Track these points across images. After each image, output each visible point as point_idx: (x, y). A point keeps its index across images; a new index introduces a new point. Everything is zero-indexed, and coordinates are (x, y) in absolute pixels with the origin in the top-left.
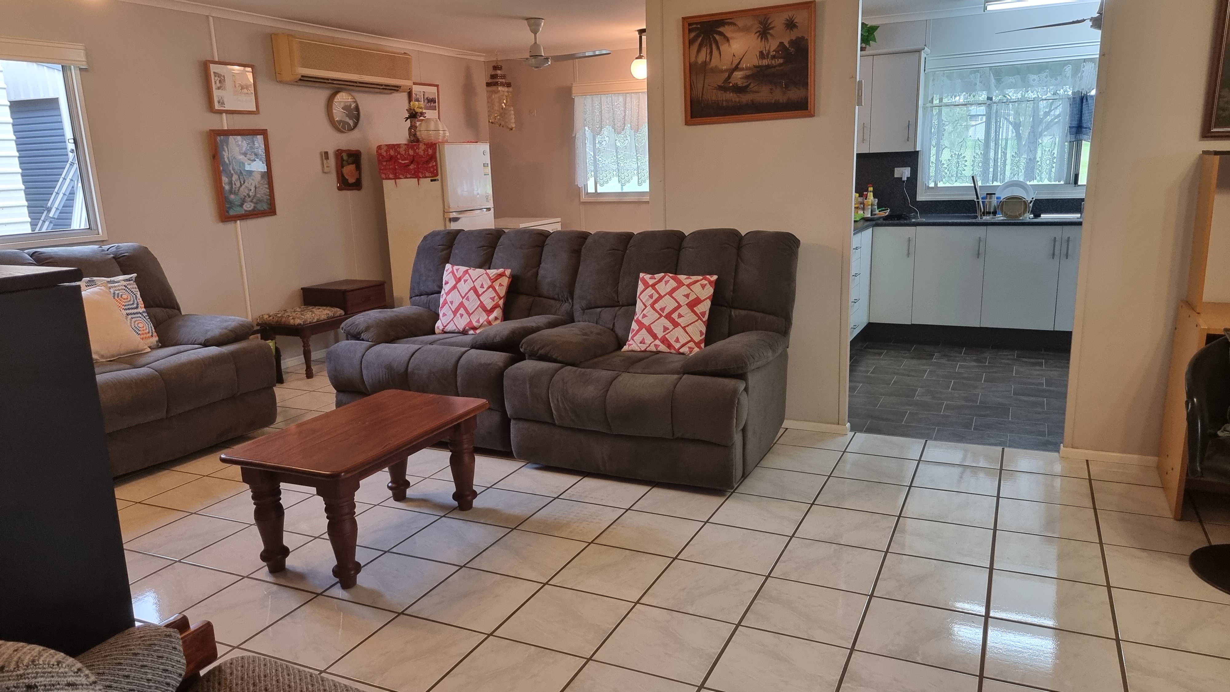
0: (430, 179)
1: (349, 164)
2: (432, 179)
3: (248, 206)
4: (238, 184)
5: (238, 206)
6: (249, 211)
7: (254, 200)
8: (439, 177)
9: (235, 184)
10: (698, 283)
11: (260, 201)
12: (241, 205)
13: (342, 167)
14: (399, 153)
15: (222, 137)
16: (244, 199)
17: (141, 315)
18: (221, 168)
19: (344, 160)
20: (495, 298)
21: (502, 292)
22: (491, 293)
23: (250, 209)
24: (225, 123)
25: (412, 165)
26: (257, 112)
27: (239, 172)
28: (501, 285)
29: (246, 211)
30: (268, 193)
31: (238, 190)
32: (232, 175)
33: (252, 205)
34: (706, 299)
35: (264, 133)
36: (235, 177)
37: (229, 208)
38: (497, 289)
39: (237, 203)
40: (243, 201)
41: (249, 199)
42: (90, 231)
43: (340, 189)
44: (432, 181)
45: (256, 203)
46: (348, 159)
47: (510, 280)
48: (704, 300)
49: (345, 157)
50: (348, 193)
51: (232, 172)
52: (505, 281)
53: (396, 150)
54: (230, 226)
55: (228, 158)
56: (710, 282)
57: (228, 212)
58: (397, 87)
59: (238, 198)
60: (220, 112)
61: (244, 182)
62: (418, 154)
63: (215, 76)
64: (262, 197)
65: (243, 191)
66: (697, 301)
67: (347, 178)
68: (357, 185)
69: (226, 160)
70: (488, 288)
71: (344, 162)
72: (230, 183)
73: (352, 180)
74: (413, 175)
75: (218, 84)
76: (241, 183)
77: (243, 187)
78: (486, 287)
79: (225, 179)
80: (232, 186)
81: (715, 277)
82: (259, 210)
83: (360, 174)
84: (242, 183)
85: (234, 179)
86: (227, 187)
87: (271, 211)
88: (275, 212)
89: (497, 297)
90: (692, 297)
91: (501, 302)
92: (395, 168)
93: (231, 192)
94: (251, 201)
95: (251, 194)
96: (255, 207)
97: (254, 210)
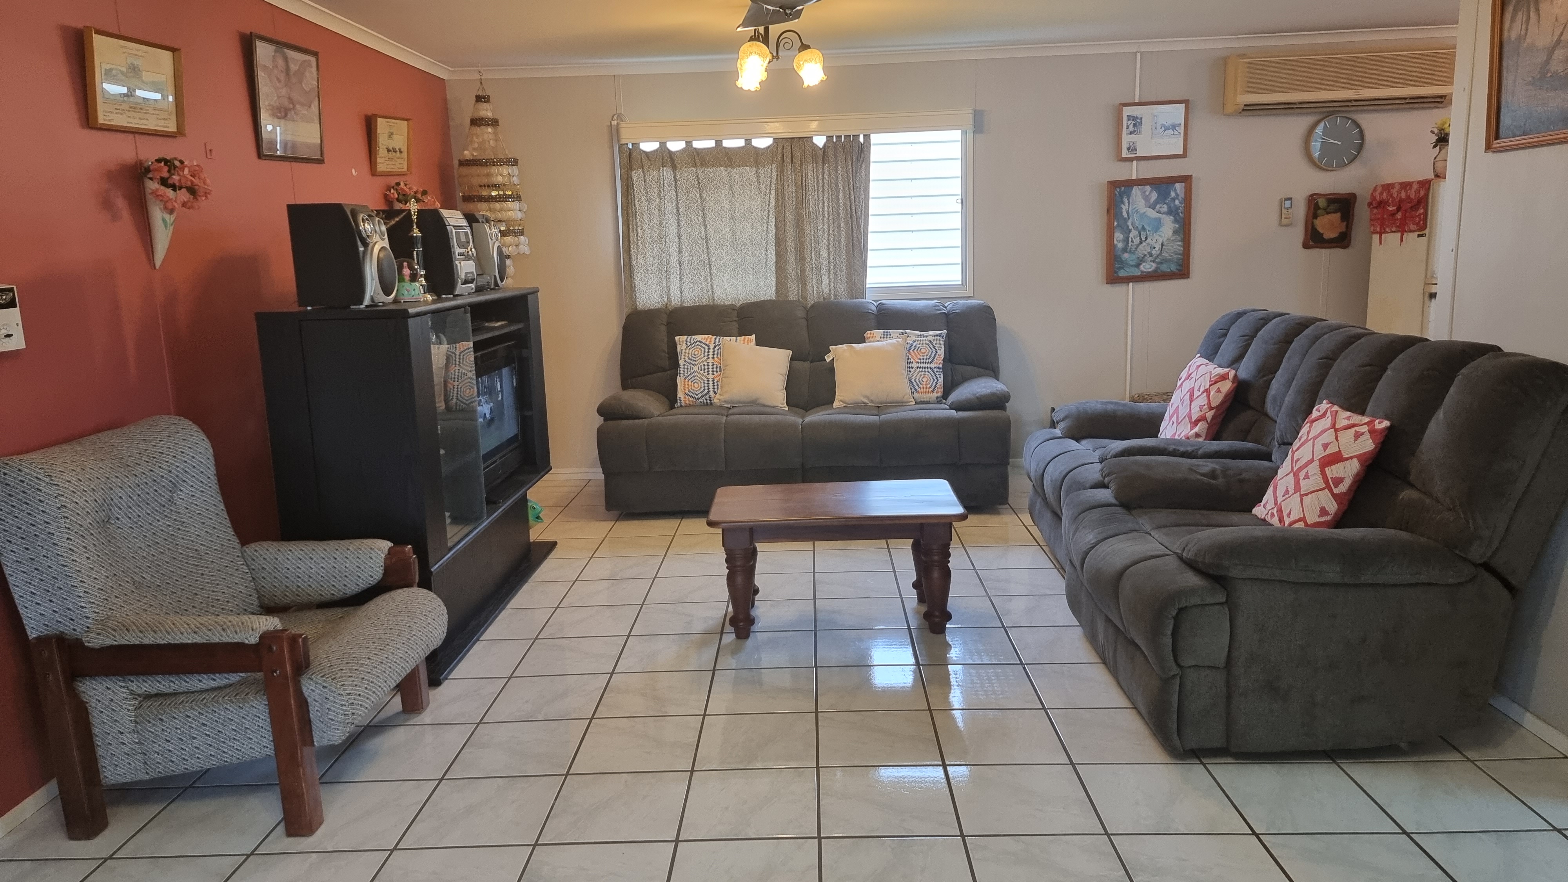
0: (1417, 233)
1: (1328, 213)
2: (1419, 233)
3: (1148, 267)
4: (1137, 241)
5: (1132, 266)
6: (1149, 272)
7: (1158, 260)
8: (1427, 232)
9: (1132, 241)
10: (1353, 430)
11: (1165, 261)
12: (1138, 266)
13: (1315, 216)
14: (1391, 196)
15: (1123, 188)
16: (1143, 258)
17: (930, 370)
18: (1116, 223)
19: (1320, 208)
20: (1205, 407)
21: (1217, 400)
22: (1202, 401)
23: (1150, 270)
24: (1134, 171)
25: (1400, 213)
26: (1184, 155)
27: (1140, 227)
28: (1219, 391)
29: (1142, 272)
30: (1181, 252)
31: (1136, 249)
32: (1130, 231)
33: (1154, 265)
34: (1351, 458)
35: (1186, 180)
36: (1133, 234)
37: (1120, 268)
38: (1212, 393)
39: (1131, 263)
40: (1141, 261)
41: (1151, 259)
42: (962, 286)
43: (1306, 246)
44: (1419, 236)
45: (1161, 263)
46: (1328, 206)
47: (1235, 385)
48: (1347, 459)
49: (1322, 203)
50: (1323, 255)
51: (1131, 227)
52: (1227, 386)
53: (1389, 191)
54: (1119, 290)
55: (1128, 213)
56: (1372, 432)
57: (1116, 273)
58: (1441, 97)
59: (1134, 257)
60: (1131, 160)
61: (1146, 239)
62: (1408, 197)
63: (1129, 120)
64: (1171, 256)
65: (1144, 249)
66: (1336, 458)
67: (1321, 231)
68: (1343, 241)
69: (1125, 214)
70: (1203, 392)
71: (1320, 211)
72: (1126, 240)
73: (1329, 234)
74: (1398, 227)
75: (1131, 128)
76: (1141, 239)
77: (1144, 244)
78: (1202, 390)
79: (1118, 236)
80: (1128, 242)
81: (1386, 424)
82: (1164, 272)
83: (1349, 227)
84: (1143, 239)
85: (1131, 235)
86: (1120, 245)
87: (1182, 272)
88: (1188, 274)
89: (1206, 406)
90: (1332, 450)
91: (1210, 415)
92: (1384, 218)
93: (1125, 250)
94: (1154, 261)
95: (1154, 252)
96: (1157, 267)
97: (1155, 271)
